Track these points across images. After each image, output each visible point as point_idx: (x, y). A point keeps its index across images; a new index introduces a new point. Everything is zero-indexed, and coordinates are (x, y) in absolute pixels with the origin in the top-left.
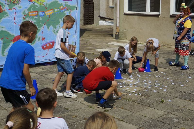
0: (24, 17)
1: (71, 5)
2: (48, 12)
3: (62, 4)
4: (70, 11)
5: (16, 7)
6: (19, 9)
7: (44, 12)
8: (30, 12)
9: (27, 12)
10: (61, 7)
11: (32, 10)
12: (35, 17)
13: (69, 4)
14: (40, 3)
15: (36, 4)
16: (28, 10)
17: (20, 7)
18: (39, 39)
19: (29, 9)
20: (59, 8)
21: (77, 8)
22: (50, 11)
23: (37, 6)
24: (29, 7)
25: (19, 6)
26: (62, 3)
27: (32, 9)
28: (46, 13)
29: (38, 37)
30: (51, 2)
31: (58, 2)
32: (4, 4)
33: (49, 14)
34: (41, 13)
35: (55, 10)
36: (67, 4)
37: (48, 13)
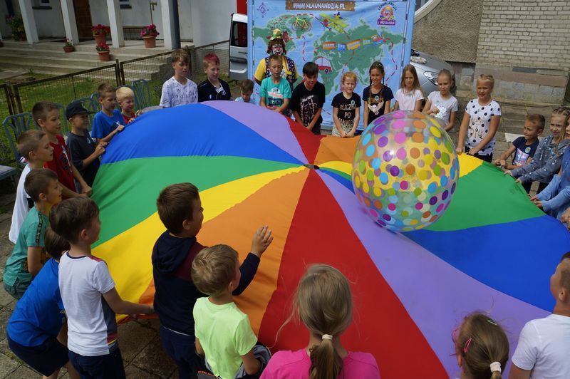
0: (316, 50)
1: (393, 34)
2: (351, 44)
3: (375, 31)
4: (390, 44)
5: (306, 34)
6: (309, 37)
7: (345, 45)
8: (325, 43)
9: (320, 43)
10: (374, 37)
11: (327, 41)
12: (331, 52)
13: (389, 32)
14: (338, 29)
15: (333, 30)
16: (321, 39)
17: (310, 35)
18: (336, 87)
19: (323, 39)
20: (370, 39)
21: (404, 39)
22: (355, 43)
23: (334, 34)
24: (322, 35)
25: (310, 32)
26: (376, 29)
27: (326, 39)
28: (348, 45)
29: (335, 85)
30: (356, 27)
31: (368, 27)
32: (291, 30)
33: (353, 48)
34: (340, 46)
35: (364, 41)
36: (385, 30)
37: (352, 46)
